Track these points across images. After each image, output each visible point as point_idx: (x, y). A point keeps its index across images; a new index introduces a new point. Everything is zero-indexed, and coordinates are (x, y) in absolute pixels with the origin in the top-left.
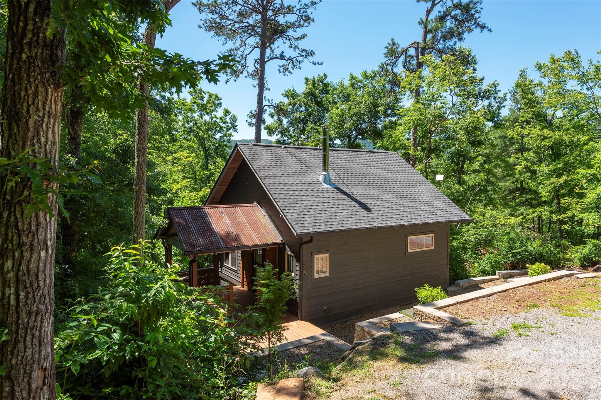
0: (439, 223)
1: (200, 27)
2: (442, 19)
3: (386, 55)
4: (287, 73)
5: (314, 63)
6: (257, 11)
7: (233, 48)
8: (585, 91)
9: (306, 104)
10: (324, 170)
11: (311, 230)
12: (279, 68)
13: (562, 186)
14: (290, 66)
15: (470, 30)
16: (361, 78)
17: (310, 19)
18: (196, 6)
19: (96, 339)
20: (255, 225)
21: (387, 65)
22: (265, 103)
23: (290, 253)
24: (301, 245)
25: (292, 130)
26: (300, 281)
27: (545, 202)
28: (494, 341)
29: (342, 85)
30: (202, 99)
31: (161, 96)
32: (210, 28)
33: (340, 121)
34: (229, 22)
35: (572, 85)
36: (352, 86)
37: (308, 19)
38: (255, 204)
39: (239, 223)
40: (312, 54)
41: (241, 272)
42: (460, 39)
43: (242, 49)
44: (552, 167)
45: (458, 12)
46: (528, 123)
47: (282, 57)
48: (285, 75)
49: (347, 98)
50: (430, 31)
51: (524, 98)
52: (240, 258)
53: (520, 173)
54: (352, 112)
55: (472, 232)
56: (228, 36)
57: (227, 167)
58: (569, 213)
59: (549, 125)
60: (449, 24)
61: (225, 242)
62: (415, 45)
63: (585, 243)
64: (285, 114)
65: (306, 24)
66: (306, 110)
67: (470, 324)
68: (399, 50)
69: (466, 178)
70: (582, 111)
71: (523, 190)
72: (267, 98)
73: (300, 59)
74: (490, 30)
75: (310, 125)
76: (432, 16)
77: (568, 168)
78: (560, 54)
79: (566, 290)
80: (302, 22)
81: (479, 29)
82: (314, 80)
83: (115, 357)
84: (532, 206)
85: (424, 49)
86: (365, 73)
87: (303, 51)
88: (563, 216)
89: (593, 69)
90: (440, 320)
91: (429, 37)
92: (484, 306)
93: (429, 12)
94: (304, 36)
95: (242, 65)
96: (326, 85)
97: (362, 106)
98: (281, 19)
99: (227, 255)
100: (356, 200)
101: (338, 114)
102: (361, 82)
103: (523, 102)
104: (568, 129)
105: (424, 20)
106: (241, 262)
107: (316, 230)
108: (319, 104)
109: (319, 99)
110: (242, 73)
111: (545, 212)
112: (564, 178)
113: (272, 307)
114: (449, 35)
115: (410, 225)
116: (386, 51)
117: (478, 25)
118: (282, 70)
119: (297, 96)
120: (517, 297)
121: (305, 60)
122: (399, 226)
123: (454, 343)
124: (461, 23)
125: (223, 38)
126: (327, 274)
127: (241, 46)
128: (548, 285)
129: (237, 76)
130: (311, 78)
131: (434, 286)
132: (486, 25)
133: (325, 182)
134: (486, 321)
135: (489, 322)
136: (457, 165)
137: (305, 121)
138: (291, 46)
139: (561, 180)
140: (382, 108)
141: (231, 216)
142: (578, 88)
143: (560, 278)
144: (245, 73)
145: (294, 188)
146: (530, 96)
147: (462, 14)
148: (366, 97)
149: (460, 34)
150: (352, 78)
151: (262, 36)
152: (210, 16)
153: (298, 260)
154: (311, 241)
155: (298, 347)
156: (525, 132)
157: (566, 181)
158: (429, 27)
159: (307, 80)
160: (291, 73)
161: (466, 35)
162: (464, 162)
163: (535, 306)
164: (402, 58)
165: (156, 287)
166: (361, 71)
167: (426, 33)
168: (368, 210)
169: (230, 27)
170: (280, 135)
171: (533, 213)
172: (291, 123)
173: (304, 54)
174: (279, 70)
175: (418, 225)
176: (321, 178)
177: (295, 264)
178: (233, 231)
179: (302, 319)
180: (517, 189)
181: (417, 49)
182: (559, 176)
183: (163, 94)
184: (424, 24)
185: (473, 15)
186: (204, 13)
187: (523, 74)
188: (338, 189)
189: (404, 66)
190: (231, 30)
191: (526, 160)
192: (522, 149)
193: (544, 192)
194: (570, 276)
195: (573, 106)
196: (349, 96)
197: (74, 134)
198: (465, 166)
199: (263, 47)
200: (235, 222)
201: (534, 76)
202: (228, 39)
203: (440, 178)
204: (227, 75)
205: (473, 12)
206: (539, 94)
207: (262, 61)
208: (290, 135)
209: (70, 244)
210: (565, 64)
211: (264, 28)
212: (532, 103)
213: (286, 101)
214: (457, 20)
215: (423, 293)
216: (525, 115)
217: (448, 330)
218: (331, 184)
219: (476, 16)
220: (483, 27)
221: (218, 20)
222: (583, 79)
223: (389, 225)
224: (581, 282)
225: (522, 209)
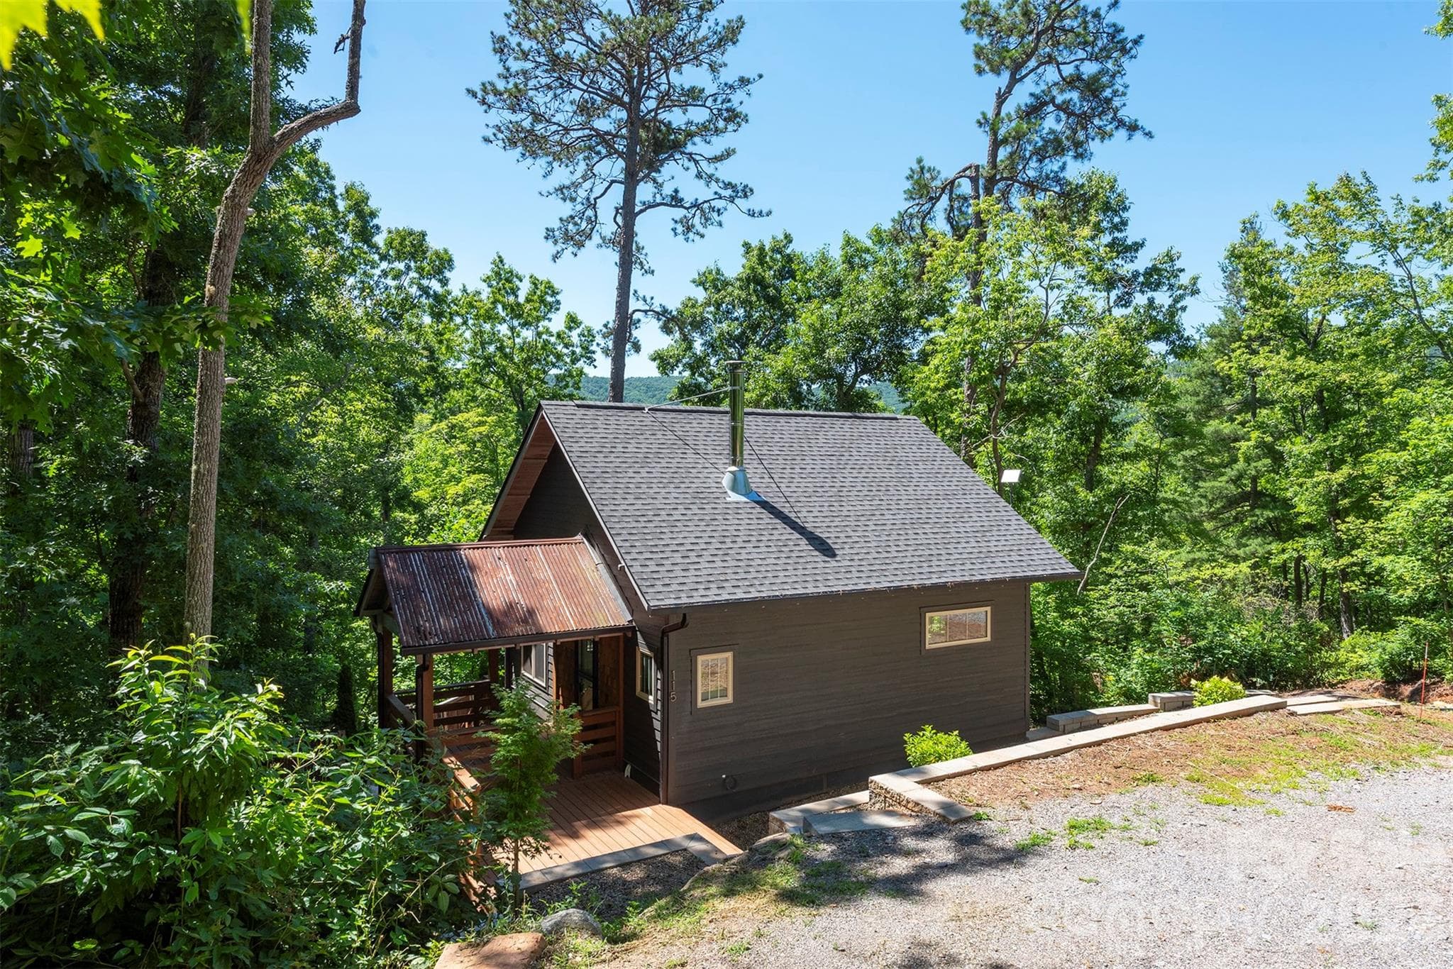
0: (996, 582)
1: (487, 140)
2: (1034, 111)
3: (910, 195)
4: (691, 235)
5: (751, 214)
6: (619, 101)
7: (567, 183)
8: (1391, 268)
9: (745, 303)
10: (734, 463)
11: (684, 600)
12: (672, 225)
13: (1344, 490)
14: (697, 221)
15: (1104, 135)
16: (869, 243)
17: (737, 116)
18: (474, 95)
19: (51, 838)
20: (572, 586)
21: (911, 217)
22: (633, 304)
23: (647, 652)
24: (664, 633)
25: (713, 361)
26: (663, 714)
27: (1309, 527)
28: (1015, 857)
29: (824, 259)
30: (514, 292)
31: (421, 287)
32: (512, 143)
33: (816, 341)
34: (554, 128)
35: (1360, 254)
36: (849, 260)
37: (734, 117)
38: (579, 537)
39: (537, 583)
40: (746, 192)
41: (553, 691)
42: (1079, 156)
43: (587, 185)
44: (1318, 445)
45: (1074, 95)
46: (1264, 341)
47: (676, 201)
48: (687, 240)
49: (835, 290)
50: (1005, 141)
51: (1248, 283)
52: (551, 659)
53: (1248, 460)
54: (846, 320)
55: (1112, 600)
56: (557, 157)
57: (523, 455)
58: (1360, 554)
59: (1313, 346)
60: (1051, 123)
61: (497, 624)
62: (973, 174)
63: (1392, 625)
64: (699, 324)
65: (731, 127)
66: (748, 316)
67: (978, 818)
68: (938, 183)
69: (1104, 470)
70: (1385, 315)
71: (1257, 498)
72: (641, 294)
73: (719, 204)
74: (1149, 135)
75: (753, 350)
76: (1009, 107)
77: (1357, 450)
78: (1327, 184)
79: (1245, 742)
80: (721, 124)
81: (1122, 133)
82: (762, 249)
84: (1282, 537)
85: (991, 182)
86: (878, 232)
87: (728, 185)
88: (1345, 561)
89: (1406, 217)
90: (918, 809)
91: (1003, 153)
92: (1034, 777)
93: (1001, 98)
94: (728, 154)
95: (589, 220)
96: (789, 259)
97: (868, 306)
98: (676, 118)
100: (802, 531)
101: (811, 326)
102: (867, 251)
103: (1248, 292)
104: (1354, 356)
105: (991, 115)
106: (552, 667)
107: (697, 599)
108: (774, 302)
109: (772, 291)
110: (589, 237)
111: (1312, 551)
112: (1345, 470)
113: (524, 776)
114: (1055, 146)
115: (924, 588)
116: (908, 185)
117: (1121, 123)
118: (680, 229)
119: (727, 283)
120: (1119, 759)
121: (730, 206)
122: (898, 589)
123: (918, 861)
124: (1083, 120)
125: (542, 162)
126: (729, 699)
127: (585, 178)
128: (1211, 729)
129: (580, 245)
130: (755, 244)
131: (943, 727)
132: (1140, 123)
133: (734, 489)
134: (1019, 813)
135: (1025, 815)
136: (1084, 439)
137: (742, 341)
138: (699, 176)
139: (1339, 476)
140: (912, 313)
141: (520, 568)
142: (1374, 261)
143: (1249, 713)
144: (596, 239)
145: (658, 503)
146: (1264, 280)
147: (1083, 99)
148: (877, 287)
149: (1078, 144)
150: (848, 242)
151: (629, 156)
152: (508, 116)
153: (660, 667)
154: (683, 624)
155: (624, 866)
156: (1257, 362)
157: (1351, 479)
158: (1002, 132)
159: (747, 246)
160: (702, 236)
161: (1094, 146)
162: (1099, 436)
163: (1151, 779)
164: (944, 202)
165: (211, 733)
166: (869, 227)
167: (996, 144)
168: (826, 550)
169: (557, 137)
170: (687, 374)
171: (1282, 552)
172: (712, 346)
173: (728, 193)
174: (674, 230)
175: (943, 587)
176: (726, 480)
177: (654, 675)
178: (522, 601)
179: (667, 802)
180: (1244, 497)
181: (974, 180)
182: (1335, 467)
183: (425, 282)
184: (991, 124)
185: (1108, 101)
186: (493, 110)
187: (1249, 227)
188: (764, 505)
189: (949, 219)
190: (560, 143)
191: (1261, 426)
192: (1252, 404)
193: (1305, 507)
194: (1274, 708)
195: (1369, 300)
196: (839, 283)
197: (145, 395)
198: (1104, 445)
199: (631, 181)
200: (528, 582)
201: (1274, 233)
202: (556, 164)
204: (556, 242)
205: (1108, 93)
206: (1286, 275)
207: (628, 212)
208: (711, 373)
210: (1341, 205)
211: (633, 139)
212: (1269, 295)
213: (700, 295)
214: (1070, 114)
216: (1256, 322)
217: (928, 832)
218: (748, 492)
219: (1117, 102)
220: (1133, 128)
221: (527, 124)
222: (1384, 239)
223: (873, 586)
224: (1293, 723)
225: (1254, 544)
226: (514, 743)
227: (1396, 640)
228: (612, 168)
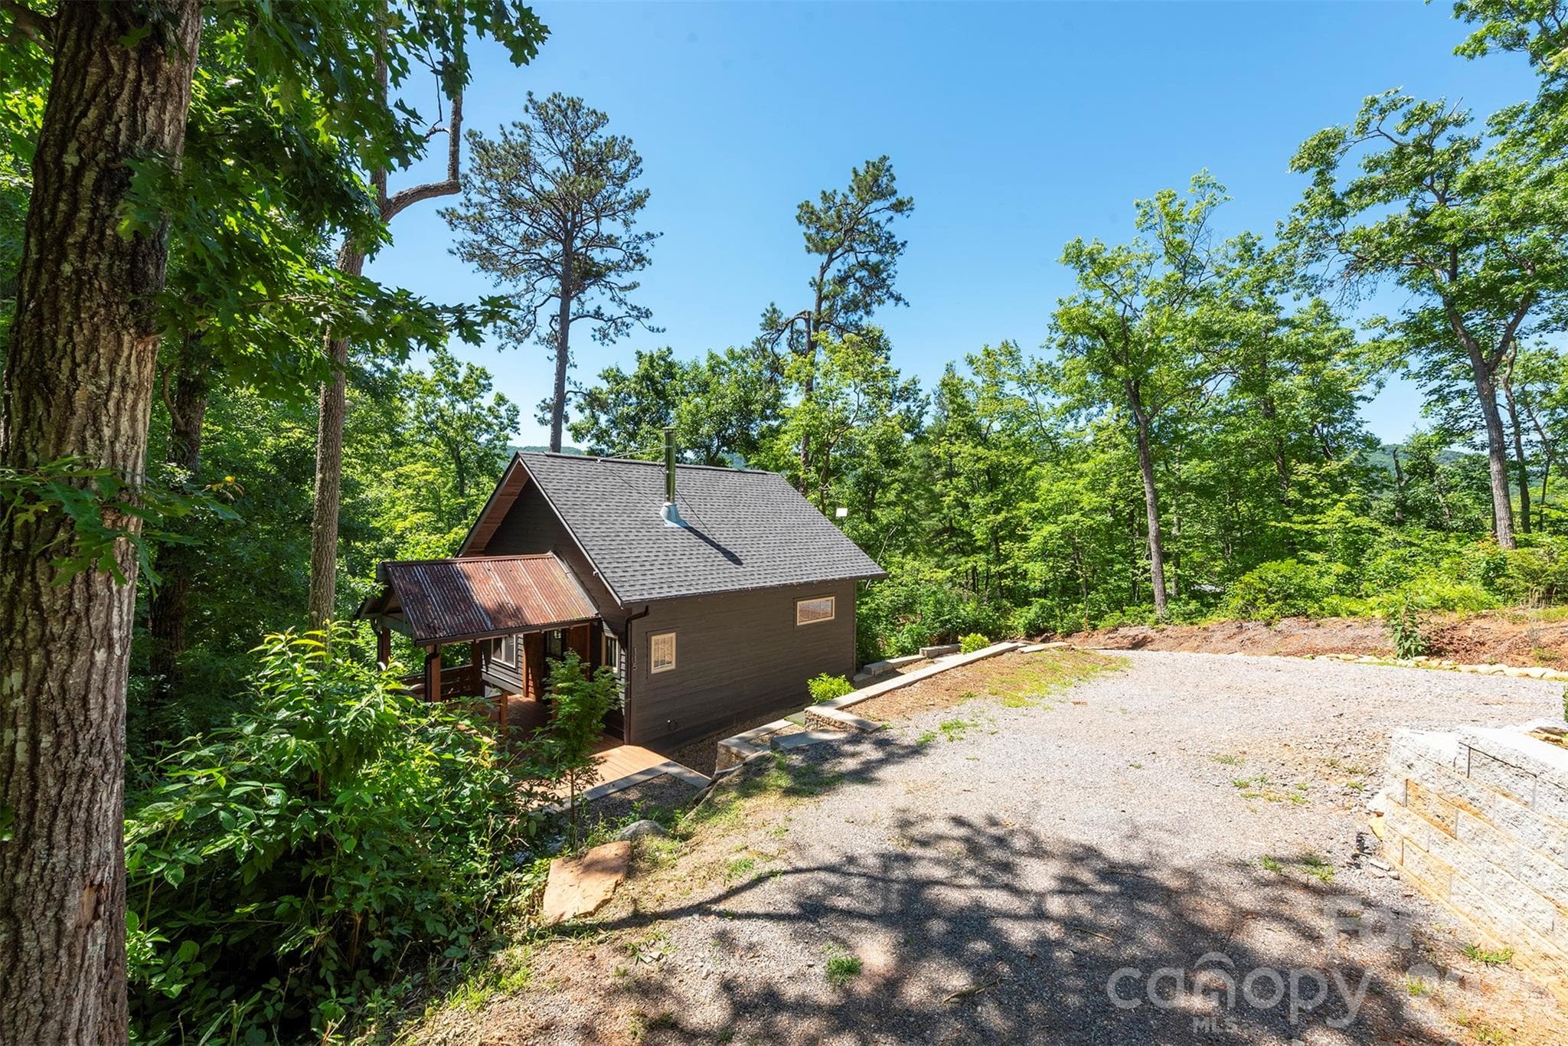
0: (842, 580)
1: (451, 252)
2: (842, 281)
3: (764, 327)
4: (606, 341)
5: (651, 330)
6: (555, 238)
7: (513, 293)
8: (1026, 397)
9: (638, 394)
10: (668, 499)
11: (647, 596)
12: (592, 332)
13: (1001, 526)
14: (612, 331)
15: (881, 302)
16: (725, 358)
17: (644, 259)
18: (443, 216)
19: (222, 814)
20: (549, 590)
21: (765, 341)
22: (568, 387)
23: (611, 635)
24: (629, 621)
25: (614, 433)
26: (627, 679)
27: (981, 548)
28: (917, 750)
29: (696, 367)
30: (455, 374)
31: (375, 364)
32: (471, 257)
33: (694, 422)
34: (505, 250)
35: (1011, 388)
36: (712, 369)
37: (641, 260)
38: (550, 554)
39: (521, 587)
40: (648, 314)
41: (523, 671)
42: (868, 313)
43: (529, 296)
44: (988, 499)
45: (864, 273)
46: (958, 437)
47: (598, 314)
48: (603, 344)
49: (704, 388)
50: (826, 298)
51: (952, 402)
52: (521, 647)
53: (949, 508)
54: (713, 409)
55: (887, 593)
56: (504, 273)
57: (500, 491)
58: (1011, 563)
59: (984, 441)
60: (852, 289)
61: (493, 620)
62: (806, 316)
63: (1029, 604)
64: (604, 407)
65: (638, 267)
66: (639, 403)
67: (884, 728)
68: (782, 320)
69: (878, 513)
70: (1024, 424)
71: (952, 531)
72: (573, 379)
73: (628, 320)
74: (907, 304)
75: (645, 427)
76: (829, 275)
77: (1008, 501)
78: (995, 346)
79: (1007, 670)
80: (631, 263)
81: (892, 301)
82: (652, 356)
83: (265, 845)
84: (965, 554)
85: (817, 323)
86: (732, 352)
87: (634, 308)
88: (1003, 567)
89: (1034, 368)
90: (842, 726)
91: (825, 305)
92: (904, 700)
93: (824, 269)
94: (634, 286)
95: (529, 323)
96: (671, 365)
97: (728, 401)
98: (597, 255)
99: (498, 643)
100: (718, 547)
101: (690, 412)
102: (725, 363)
103: (950, 407)
104: (1007, 448)
105: (818, 280)
106: (523, 653)
107: (655, 595)
108: (660, 394)
109: (660, 387)
110: (528, 336)
111: (980, 561)
112: (1004, 514)
113: (579, 727)
114: (852, 305)
115: (800, 585)
116: (762, 320)
117: (892, 295)
118: (598, 336)
119: (624, 379)
120: (947, 684)
121: (637, 323)
122: (785, 585)
123: (862, 759)
124: (868, 290)
125: (494, 274)
126: (673, 666)
127: (527, 291)
128: (986, 664)
129: (519, 341)
130: (646, 352)
131: (834, 675)
132: (902, 297)
133: (669, 518)
134: (906, 722)
135: (911, 723)
136: (866, 494)
137: (636, 421)
138: (613, 299)
139: (1000, 517)
140: (758, 407)
141: (506, 576)
142: (1018, 392)
143: (1001, 653)
144: (533, 337)
145: (617, 527)
146: (959, 400)
147: (870, 277)
148: (733, 388)
149: (867, 305)
150: (712, 357)
151: (564, 278)
152: (470, 236)
153: (625, 644)
154: (646, 613)
155: (623, 790)
156: (954, 449)
157: (1006, 519)
158: (825, 291)
159: (640, 355)
160: (614, 343)
161: (875, 307)
162: (875, 491)
163: (970, 695)
164: (787, 334)
165: (358, 705)
166: (727, 347)
167: (820, 300)
168: (737, 561)
169: (506, 258)
170: (594, 441)
171: (966, 564)
172: (614, 423)
173: (635, 313)
174: (593, 336)
175: (811, 583)
176: (663, 512)
177: (619, 654)
178: (510, 601)
179: (630, 743)
180: (945, 530)
181: (807, 321)
182: (998, 512)
183: (379, 361)
184: (818, 285)
185: (884, 280)
186: (459, 230)
187: (949, 368)
188: (691, 529)
189: (790, 346)
190: (509, 263)
191: (956, 488)
192: (951, 474)
193: (980, 534)
194: (1013, 650)
195: (1014, 416)
196: (707, 384)
197: (186, 424)
198: (877, 496)
199: (566, 296)
200: (513, 585)
201: (964, 372)
202: (503, 278)
203: (842, 512)
204: (501, 337)
205: (884, 275)
206: (970, 397)
207: (564, 319)
208: (613, 442)
209: (171, 633)
210: (1002, 359)
211: (567, 265)
212: (962, 409)
213: (605, 386)
214: (863, 286)
215: (819, 686)
216: (954, 426)
217: (855, 740)
218: (678, 521)
219: (889, 282)
220: (898, 299)
221: (485, 245)
222: (1024, 381)
223: (768, 584)
224: (1026, 657)
225: (952, 558)
226: (571, 702)
227: (1032, 612)
228: (549, 284)
